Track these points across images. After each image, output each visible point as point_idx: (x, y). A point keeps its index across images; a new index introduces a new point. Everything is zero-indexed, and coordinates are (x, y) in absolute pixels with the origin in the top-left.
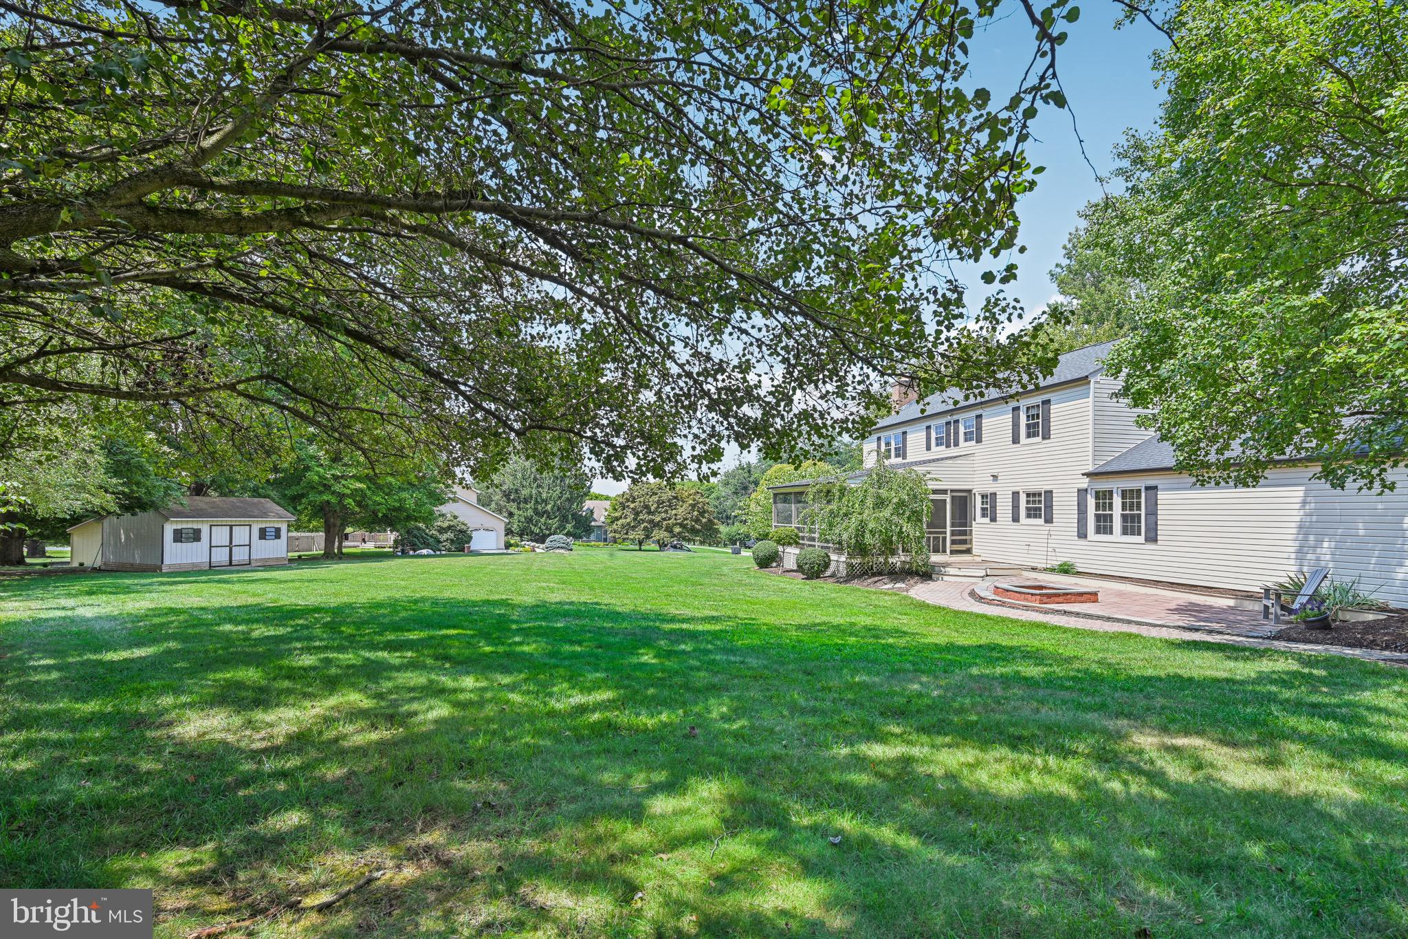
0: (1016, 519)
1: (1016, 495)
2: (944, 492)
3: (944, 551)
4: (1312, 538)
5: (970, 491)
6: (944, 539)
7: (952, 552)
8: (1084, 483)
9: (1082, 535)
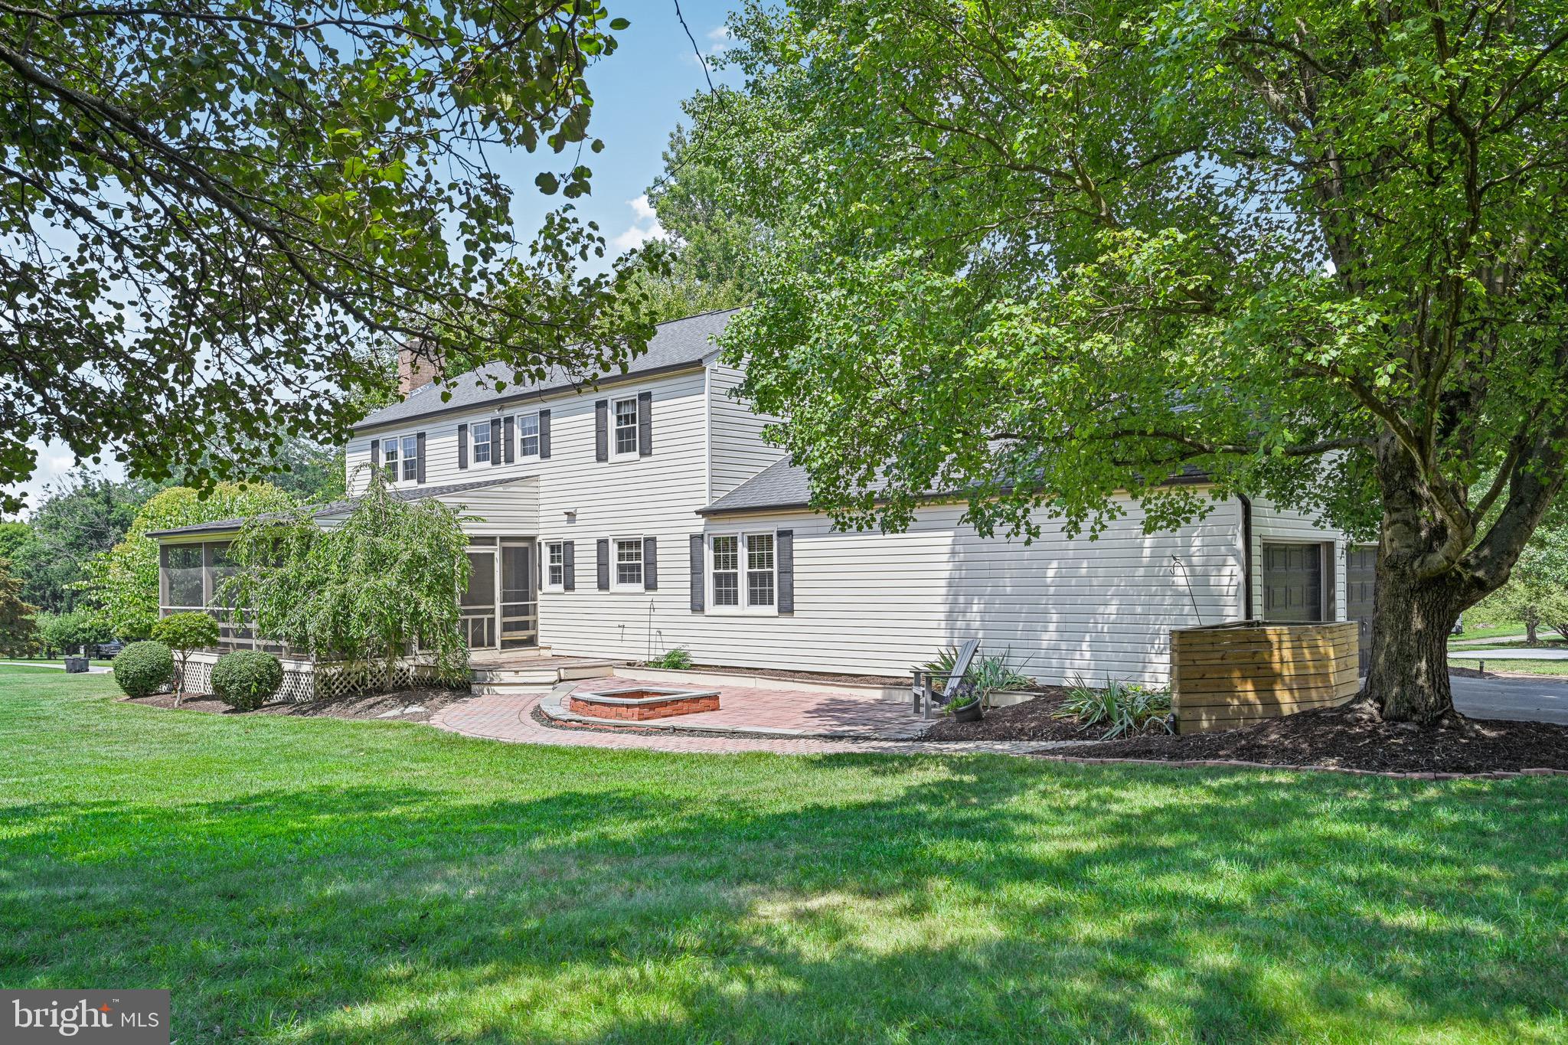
0: (603, 585)
1: (602, 544)
2: (490, 540)
3: (492, 643)
4: (961, 599)
5: (531, 539)
6: (492, 622)
7: (505, 645)
8: (699, 525)
9: (697, 607)
